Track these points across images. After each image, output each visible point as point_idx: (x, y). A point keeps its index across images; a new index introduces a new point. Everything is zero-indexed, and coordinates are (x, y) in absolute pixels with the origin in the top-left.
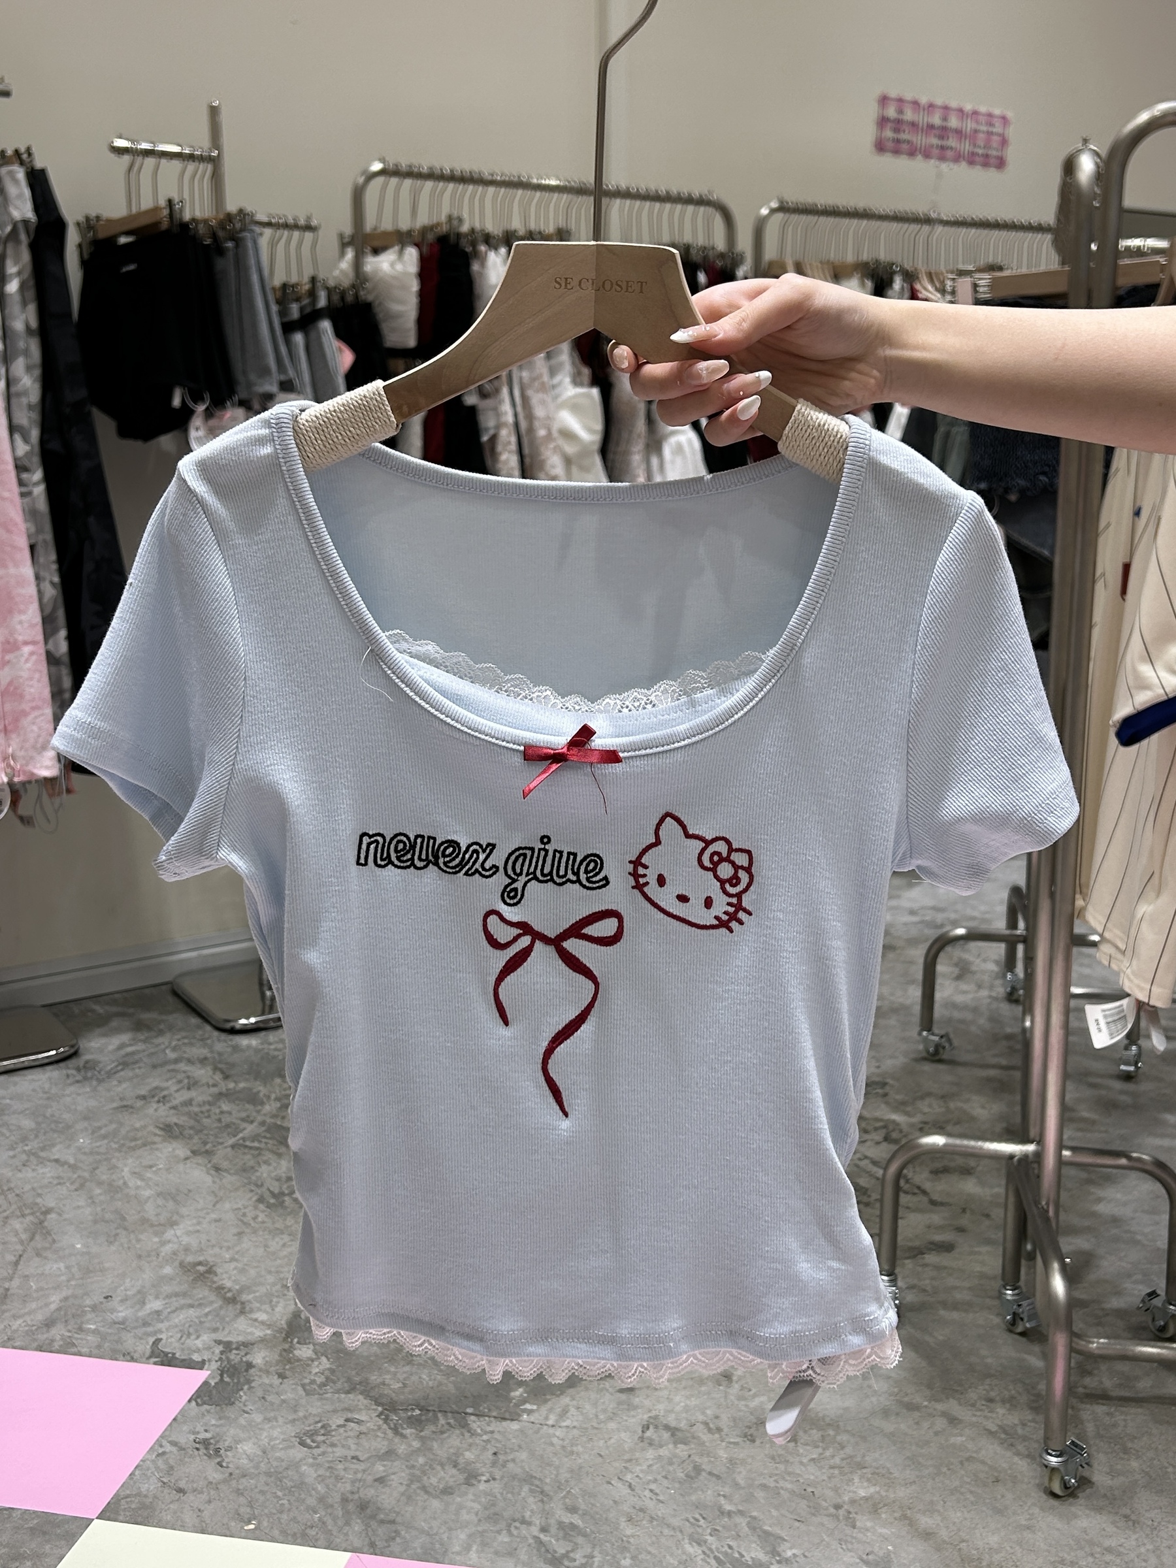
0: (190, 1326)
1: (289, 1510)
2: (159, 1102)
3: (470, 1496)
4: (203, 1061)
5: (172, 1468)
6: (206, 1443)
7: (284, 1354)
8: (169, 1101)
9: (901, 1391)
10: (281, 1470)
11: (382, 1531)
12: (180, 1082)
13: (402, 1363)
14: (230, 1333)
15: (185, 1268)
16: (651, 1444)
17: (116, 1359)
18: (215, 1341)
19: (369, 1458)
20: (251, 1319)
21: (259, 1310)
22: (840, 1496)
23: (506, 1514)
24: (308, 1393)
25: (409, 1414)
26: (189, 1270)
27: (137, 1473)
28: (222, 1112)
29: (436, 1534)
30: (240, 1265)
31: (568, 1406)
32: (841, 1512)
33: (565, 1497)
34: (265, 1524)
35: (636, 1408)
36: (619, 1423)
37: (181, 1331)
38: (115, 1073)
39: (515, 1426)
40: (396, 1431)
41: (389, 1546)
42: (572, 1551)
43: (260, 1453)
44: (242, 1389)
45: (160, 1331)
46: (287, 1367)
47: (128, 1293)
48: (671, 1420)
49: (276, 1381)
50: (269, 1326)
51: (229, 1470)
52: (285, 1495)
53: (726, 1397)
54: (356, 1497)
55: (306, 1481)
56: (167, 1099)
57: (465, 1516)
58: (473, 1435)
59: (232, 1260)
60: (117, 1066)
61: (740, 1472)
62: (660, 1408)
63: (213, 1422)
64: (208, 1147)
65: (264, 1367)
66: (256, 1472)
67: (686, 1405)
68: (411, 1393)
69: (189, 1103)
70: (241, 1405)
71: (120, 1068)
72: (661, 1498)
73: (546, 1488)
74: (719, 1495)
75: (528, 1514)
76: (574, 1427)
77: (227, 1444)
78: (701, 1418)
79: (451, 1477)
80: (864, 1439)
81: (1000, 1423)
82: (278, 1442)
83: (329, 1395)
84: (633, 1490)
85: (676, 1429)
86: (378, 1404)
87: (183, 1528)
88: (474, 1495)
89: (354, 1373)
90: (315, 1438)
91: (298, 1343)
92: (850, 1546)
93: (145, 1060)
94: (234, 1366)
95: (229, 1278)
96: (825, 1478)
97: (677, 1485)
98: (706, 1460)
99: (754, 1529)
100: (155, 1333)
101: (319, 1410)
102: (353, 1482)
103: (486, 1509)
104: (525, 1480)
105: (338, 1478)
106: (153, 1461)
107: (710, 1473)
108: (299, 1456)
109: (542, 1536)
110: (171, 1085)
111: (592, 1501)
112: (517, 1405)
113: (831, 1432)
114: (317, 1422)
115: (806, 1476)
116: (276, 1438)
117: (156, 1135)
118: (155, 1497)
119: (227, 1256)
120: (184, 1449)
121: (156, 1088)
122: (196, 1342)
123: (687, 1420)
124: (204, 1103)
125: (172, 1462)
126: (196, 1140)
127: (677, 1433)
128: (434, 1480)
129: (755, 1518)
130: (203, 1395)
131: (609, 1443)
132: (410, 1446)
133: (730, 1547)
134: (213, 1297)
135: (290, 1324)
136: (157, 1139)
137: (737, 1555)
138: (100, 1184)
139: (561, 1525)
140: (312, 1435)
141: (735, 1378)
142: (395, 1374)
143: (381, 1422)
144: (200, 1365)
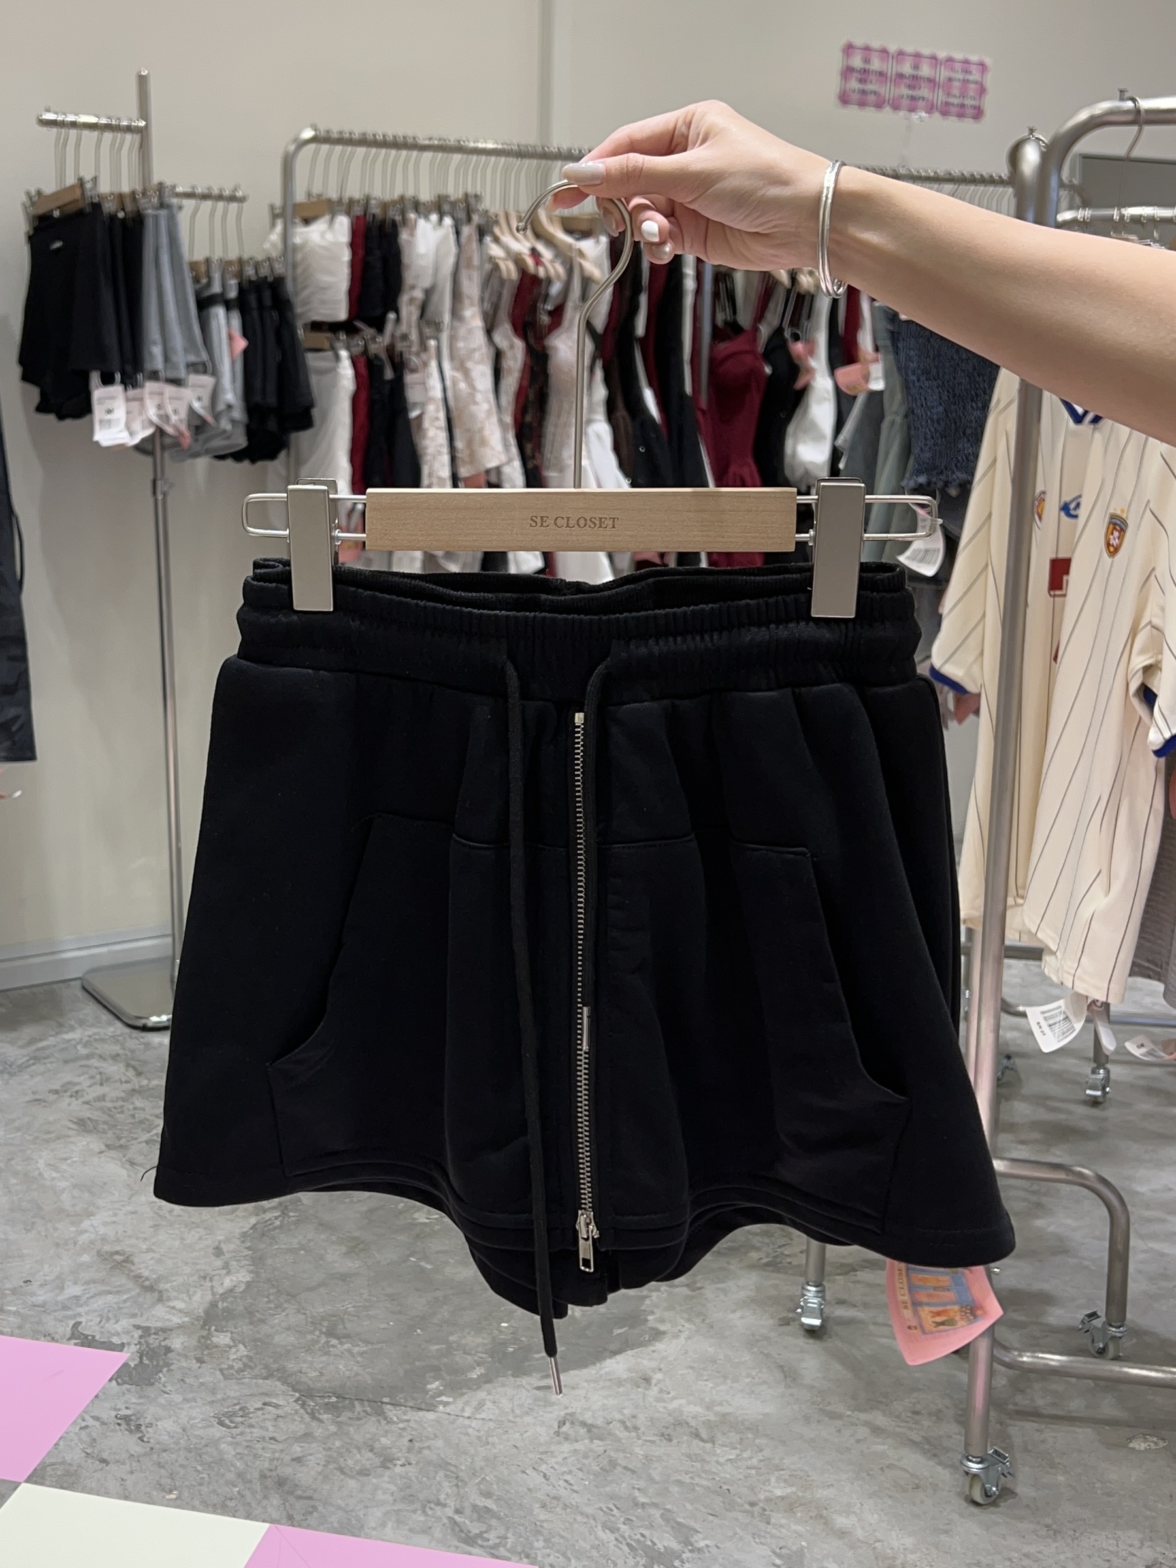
0: (109, 1311)
1: (209, 1483)
2: (71, 1096)
3: (386, 1479)
4: (115, 1057)
5: (95, 1440)
6: (127, 1419)
7: (203, 1340)
8: (82, 1096)
9: (824, 1400)
10: (201, 1446)
11: (299, 1505)
12: (92, 1077)
13: (320, 1353)
14: (148, 1319)
15: (104, 1257)
16: (566, 1439)
17: (37, 1339)
18: (134, 1326)
19: (286, 1439)
20: (168, 1307)
21: (177, 1298)
22: (755, 1494)
23: (421, 1496)
24: (226, 1378)
25: (326, 1400)
26: (106, 1259)
27: (61, 1443)
28: (135, 1108)
29: (352, 1511)
30: (157, 1256)
31: (484, 1400)
32: (756, 1509)
33: (479, 1483)
34: (187, 1494)
35: (553, 1404)
36: (535, 1418)
37: (100, 1315)
38: (27, 1067)
39: (430, 1416)
40: (313, 1416)
41: (306, 1520)
42: (486, 1532)
43: (181, 1431)
44: (161, 1371)
45: (80, 1315)
46: (205, 1352)
47: (47, 1278)
48: (588, 1417)
49: (195, 1365)
50: (187, 1314)
51: (150, 1445)
52: (204, 1470)
53: (644, 1399)
54: (274, 1474)
55: (226, 1457)
56: (80, 1094)
57: (380, 1496)
58: (388, 1422)
59: (149, 1250)
60: (28, 1061)
61: (656, 1468)
62: (576, 1407)
63: (134, 1400)
64: (123, 1142)
65: (182, 1352)
66: (176, 1448)
67: (604, 1405)
68: (327, 1381)
69: (102, 1098)
70: (160, 1385)
71: (32, 1062)
72: (575, 1488)
73: (461, 1474)
74: (633, 1488)
75: (442, 1497)
76: (490, 1420)
77: (147, 1421)
78: (618, 1416)
79: (368, 1460)
80: (784, 1443)
81: (924, 1435)
82: (197, 1421)
83: (247, 1380)
84: (547, 1480)
85: (592, 1426)
86: (295, 1390)
87: (107, 1494)
88: (390, 1477)
89: (271, 1360)
90: (233, 1418)
91: (216, 1330)
92: (762, 1540)
93: (56, 1055)
94: (153, 1350)
95: (147, 1268)
96: (742, 1477)
97: (592, 1477)
98: (622, 1455)
99: (667, 1521)
100: (74, 1316)
101: (238, 1394)
102: (271, 1460)
103: (401, 1490)
104: (440, 1466)
105: (256, 1456)
106: (76, 1434)
107: (625, 1468)
108: (218, 1435)
109: (456, 1517)
110: (84, 1082)
111: (507, 1487)
112: (433, 1397)
113: (750, 1436)
114: (235, 1405)
115: (722, 1475)
116: (195, 1418)
117: (69, 1128)
118: (80, 1466)
119: (144, 1247)
120: (106, 1424)
121: (69, 1083)
122: (116, 1326)
123: (604, 1418)
124: (118, 1099)
125: (94, 1435)
126: (110, 1134)
127: (593, 1430)
128: (350, 1462)
129: (669, 1510)
130: (123, 1375)
131: (526, 1435)
132: (327, 1430)
133: (643, 1535)
134: (130, 1285)
135: (207, 1312)
136: (71, 1133)
137: (649, 1543)
138: (16, 1174)
139: (475, 1507)
140: (231, 1416)
141: (654, 1382)
142: (312, 1363)
143: (298, 1407)
144: (121, 1347)
